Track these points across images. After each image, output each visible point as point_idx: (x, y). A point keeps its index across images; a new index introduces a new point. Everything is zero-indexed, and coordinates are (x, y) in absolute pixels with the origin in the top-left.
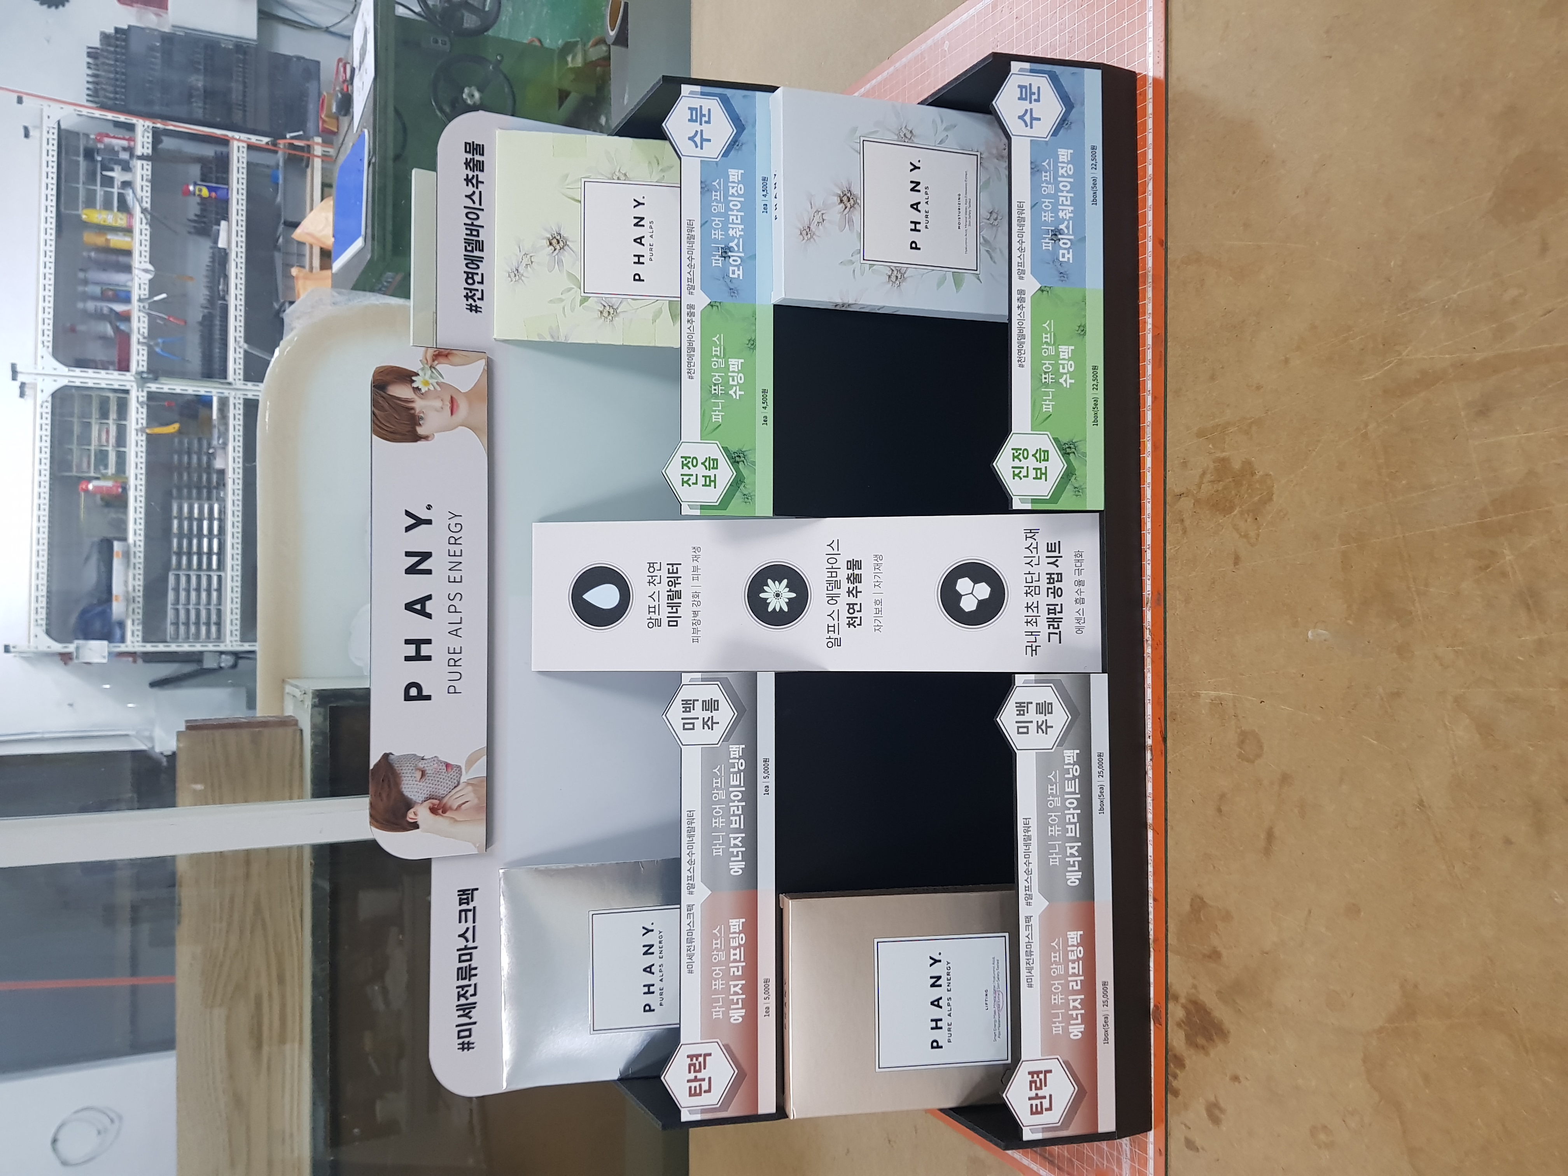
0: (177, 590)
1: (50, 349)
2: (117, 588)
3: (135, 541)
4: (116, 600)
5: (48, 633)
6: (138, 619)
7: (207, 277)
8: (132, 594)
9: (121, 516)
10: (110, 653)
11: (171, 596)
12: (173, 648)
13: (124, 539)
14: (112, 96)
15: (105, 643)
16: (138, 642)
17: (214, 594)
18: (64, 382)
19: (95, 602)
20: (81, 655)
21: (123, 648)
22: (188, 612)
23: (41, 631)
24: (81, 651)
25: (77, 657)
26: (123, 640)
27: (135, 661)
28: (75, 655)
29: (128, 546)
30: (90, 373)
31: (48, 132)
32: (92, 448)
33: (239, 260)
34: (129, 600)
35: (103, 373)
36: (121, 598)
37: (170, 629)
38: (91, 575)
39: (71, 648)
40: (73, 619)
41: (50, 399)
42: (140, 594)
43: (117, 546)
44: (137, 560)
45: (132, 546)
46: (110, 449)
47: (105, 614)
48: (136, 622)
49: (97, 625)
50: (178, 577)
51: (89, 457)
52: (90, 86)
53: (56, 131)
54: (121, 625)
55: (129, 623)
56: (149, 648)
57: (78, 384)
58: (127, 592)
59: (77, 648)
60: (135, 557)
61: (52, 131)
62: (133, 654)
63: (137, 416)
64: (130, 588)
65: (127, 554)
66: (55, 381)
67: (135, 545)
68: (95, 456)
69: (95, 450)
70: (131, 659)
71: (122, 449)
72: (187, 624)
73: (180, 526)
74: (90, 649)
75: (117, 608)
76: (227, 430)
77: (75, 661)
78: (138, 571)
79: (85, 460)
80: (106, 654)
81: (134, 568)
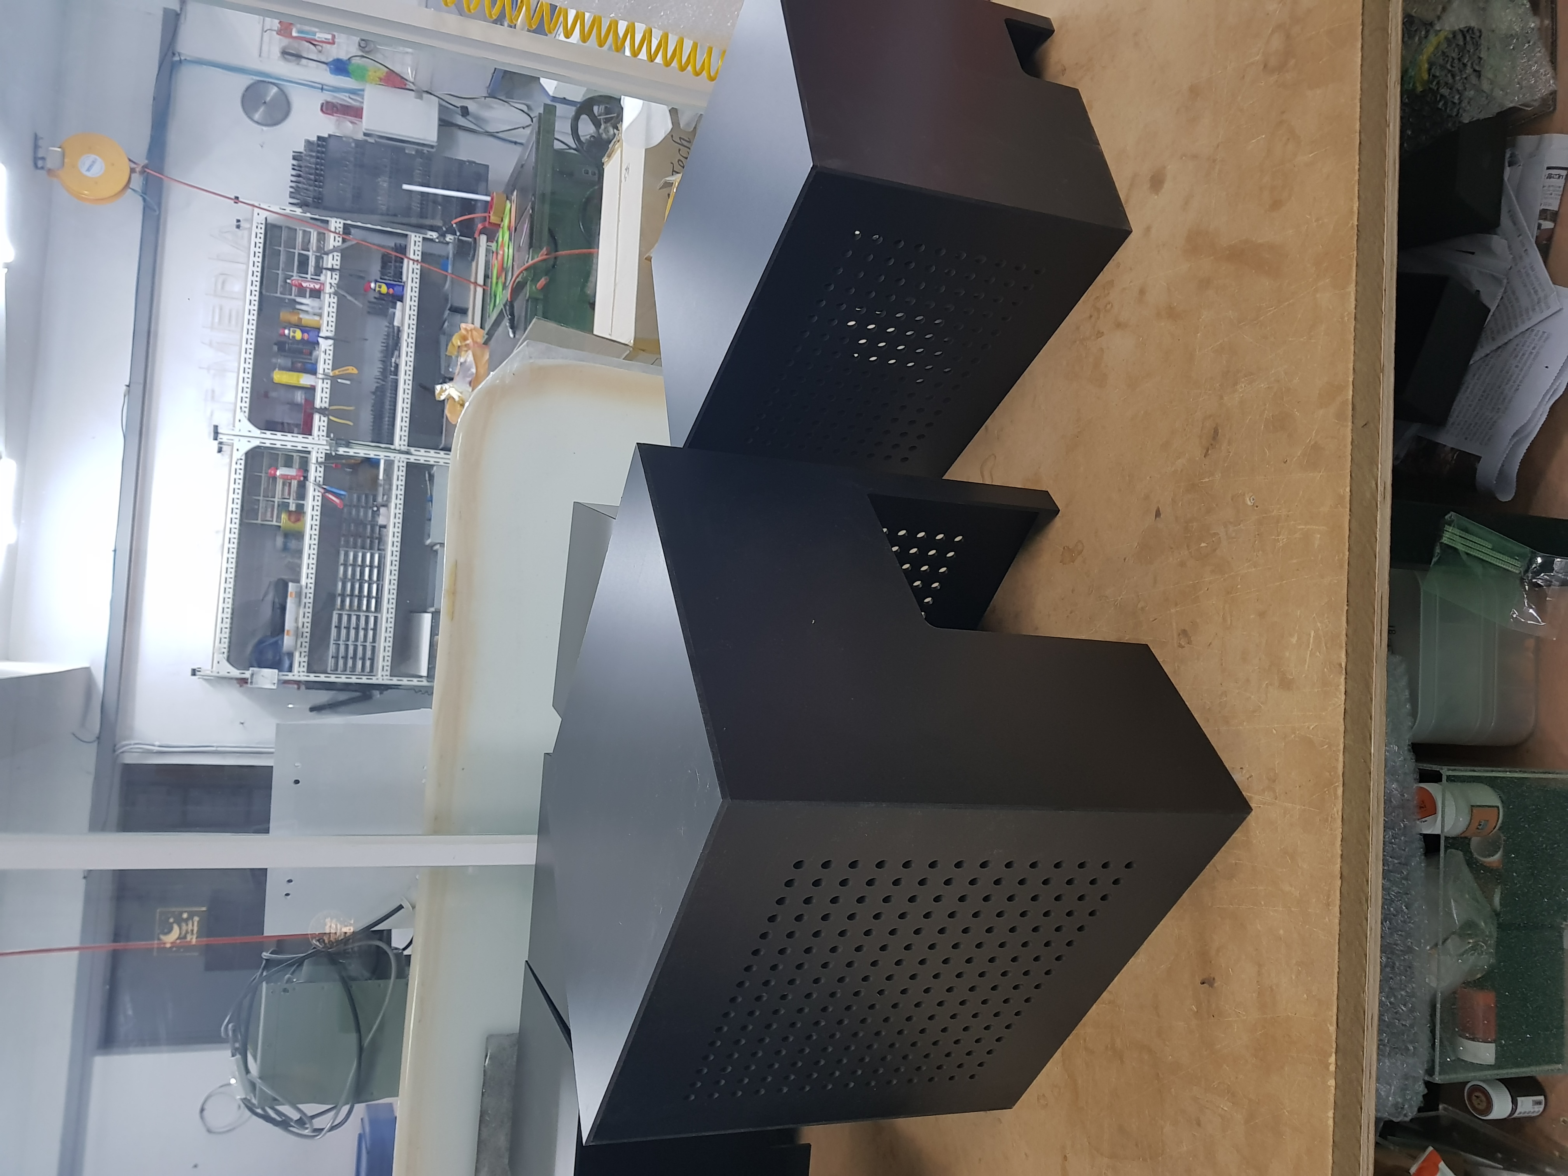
0: (338, 627)
1: (247, 414)
2: (289, 624)
3: (307, 584)
4: (288, 634)
5: (228, 660)
6: (305, 652)
7: (382, 352)
8: (301, 630)
9: (297, 561)
10: (279, 680)
11: (334, 631)
12: (333, 679)
13: (298, 581)
14: (311, 194)
15: (276, 671)
16: (303, 672)
17: (371, 633)
18: (256, 443)
19: (269, 634)
20: (254, 680)
21: (290, 677)
22: (347, 646)
23: (223, 658)
24: (254, 676)
25: (251, 683)
26: (290, 670)
27: (299, 688)
28: (249, 681)
29: (301, 587)
30: (279, 436)
31: (257, 227)
32: (276, 500)
33: (410, 340)
34: (298, 634)
35: (289, 436)
36: (292, 633)
37: (331, 662)
38: (266, 612)
39: (247, 674)
40: (249, 649)
41: (243, 458)
42: (307, 629)
43: (291, 586)
44: (308, 600)
45: (304, 588)
46: (291, 501)
47: (277, 646)
48: (303, 654)
49: (270, 655)
50: (340, 616)
51: (273, 506)
52: (293, 184)
53: (263, 226)
54: (291, 655)
55: (297, 654)
56: (312, 677)
57: (268, 445)
58: (298, 628)
59: (252, 675)
60: (306, 598)
61: (260, 226)
62: (298, 683)
63: (315, 473)
64: (300, 625)
65: (299, 595)
66: (249, 441)
67: (306, 588)
68: (279, 506)
69: (278, 502)
70: (296, 686)
71: (302, 502)
72: (345, 658)
73: (345, 572)
74: (263, 676)
75: (288, 641)
76: (390, 489)
77: (249, 685)
78: (307, 610)
79: (269, 510)
80: (276, 681)
81: (305, 607)
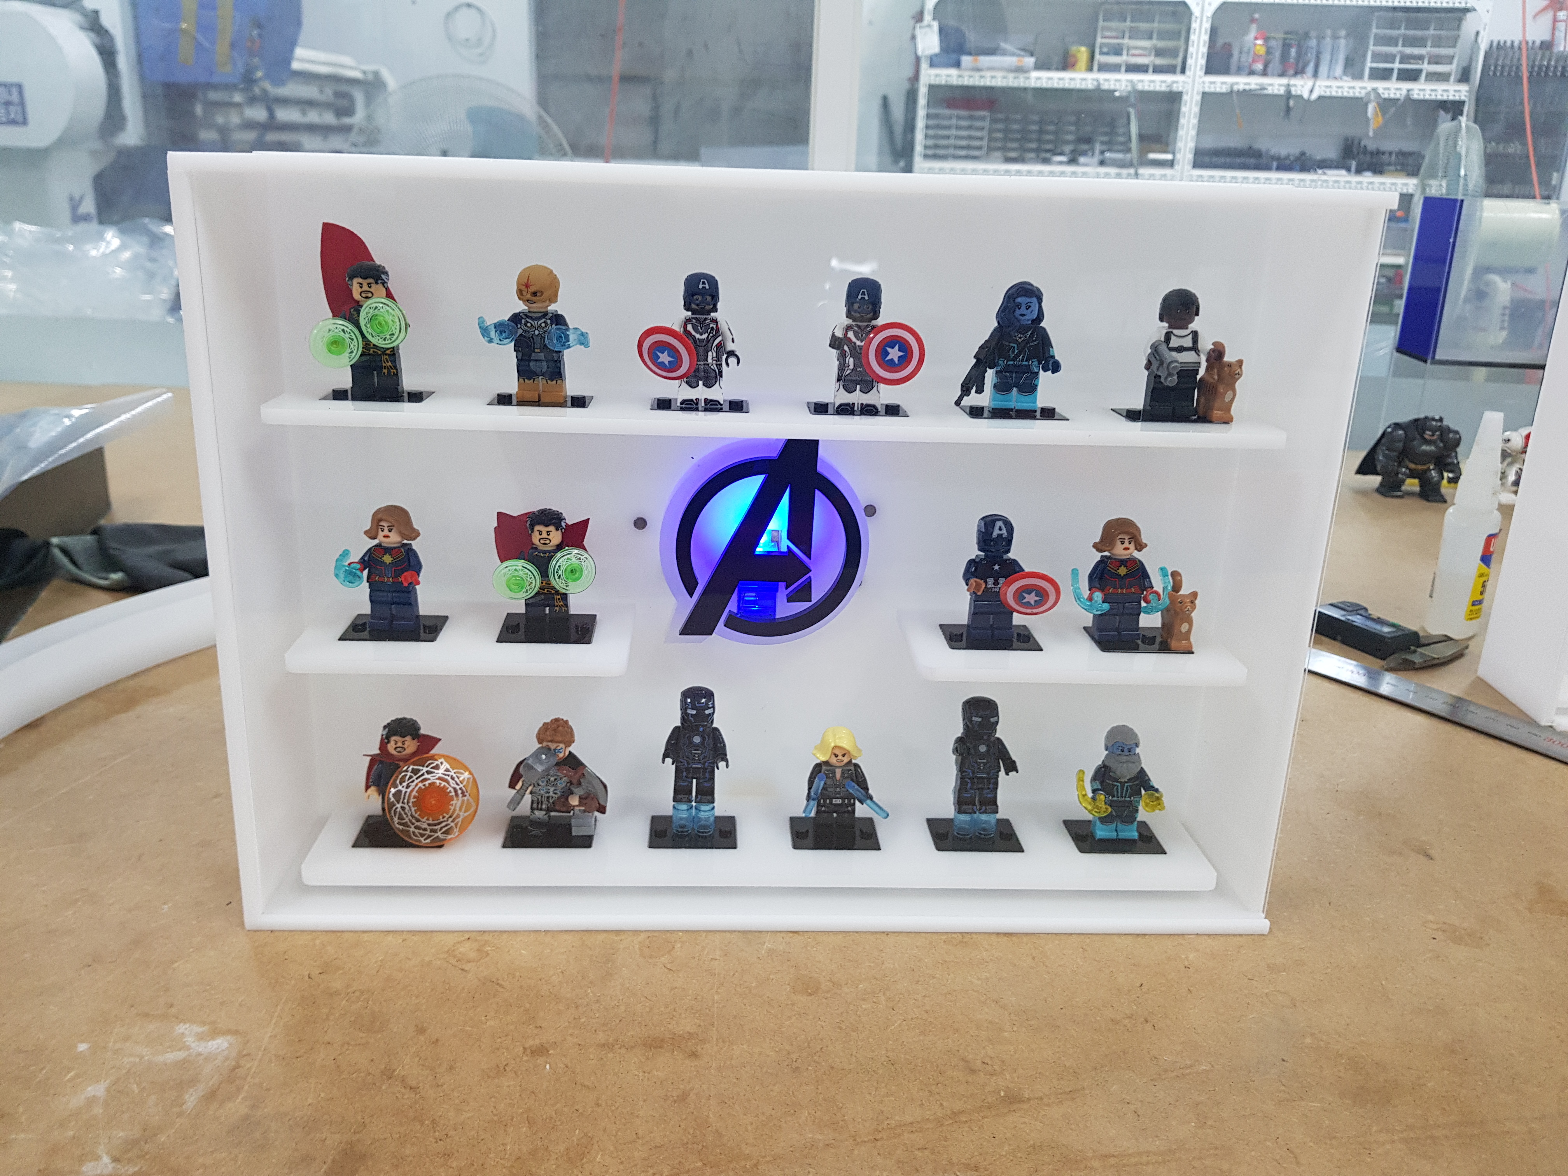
2: (984, 61)
3: (1032, 78)
8: (980, 75)
9: (1054, 65)
10: (922, 54)
13: (1035, 67)
14: (1500, 63)
15: (936, 50)
16: (930, 80)
18: (1196, 13)
20: (922, 29)
21: (924, 65)
24: (927, 29)
25: (920, 26)
26: (933, 66)
27: (910, 78)
28: (922, 23)
29: (1029, 72)
30: (1204, 38)
32: (1126, 41)
37: (940, 111)
43: (1030, 61)
44: (1011, 80)
45: (1029, 75)
46: (1124, 58)
47: (964, 50)
49: (953, 43)
51: (1117, 38)
52: (1509, 43)
53: (1463, 6)
54: (957, 65)
55: (960, 72)
56: (923, 91)
57: (1194, 26)
58: (981, 71)
59: (929, 26)
60: (1016, 78)
62: (916, 78)
63: (1157, 82)
64: (983, 73)
65: (1020, 69)
67: (1029, 78)
68: (1118, 44)
69: (1123, 43)
70: (913, 74)
71: (1123, 69)
74: (930, 37)
75: (969, 61)
77: (915, 24)
78: (1000, 80)
79: (1115, 34)
80: (920, 51)
81: (1003, 77)
